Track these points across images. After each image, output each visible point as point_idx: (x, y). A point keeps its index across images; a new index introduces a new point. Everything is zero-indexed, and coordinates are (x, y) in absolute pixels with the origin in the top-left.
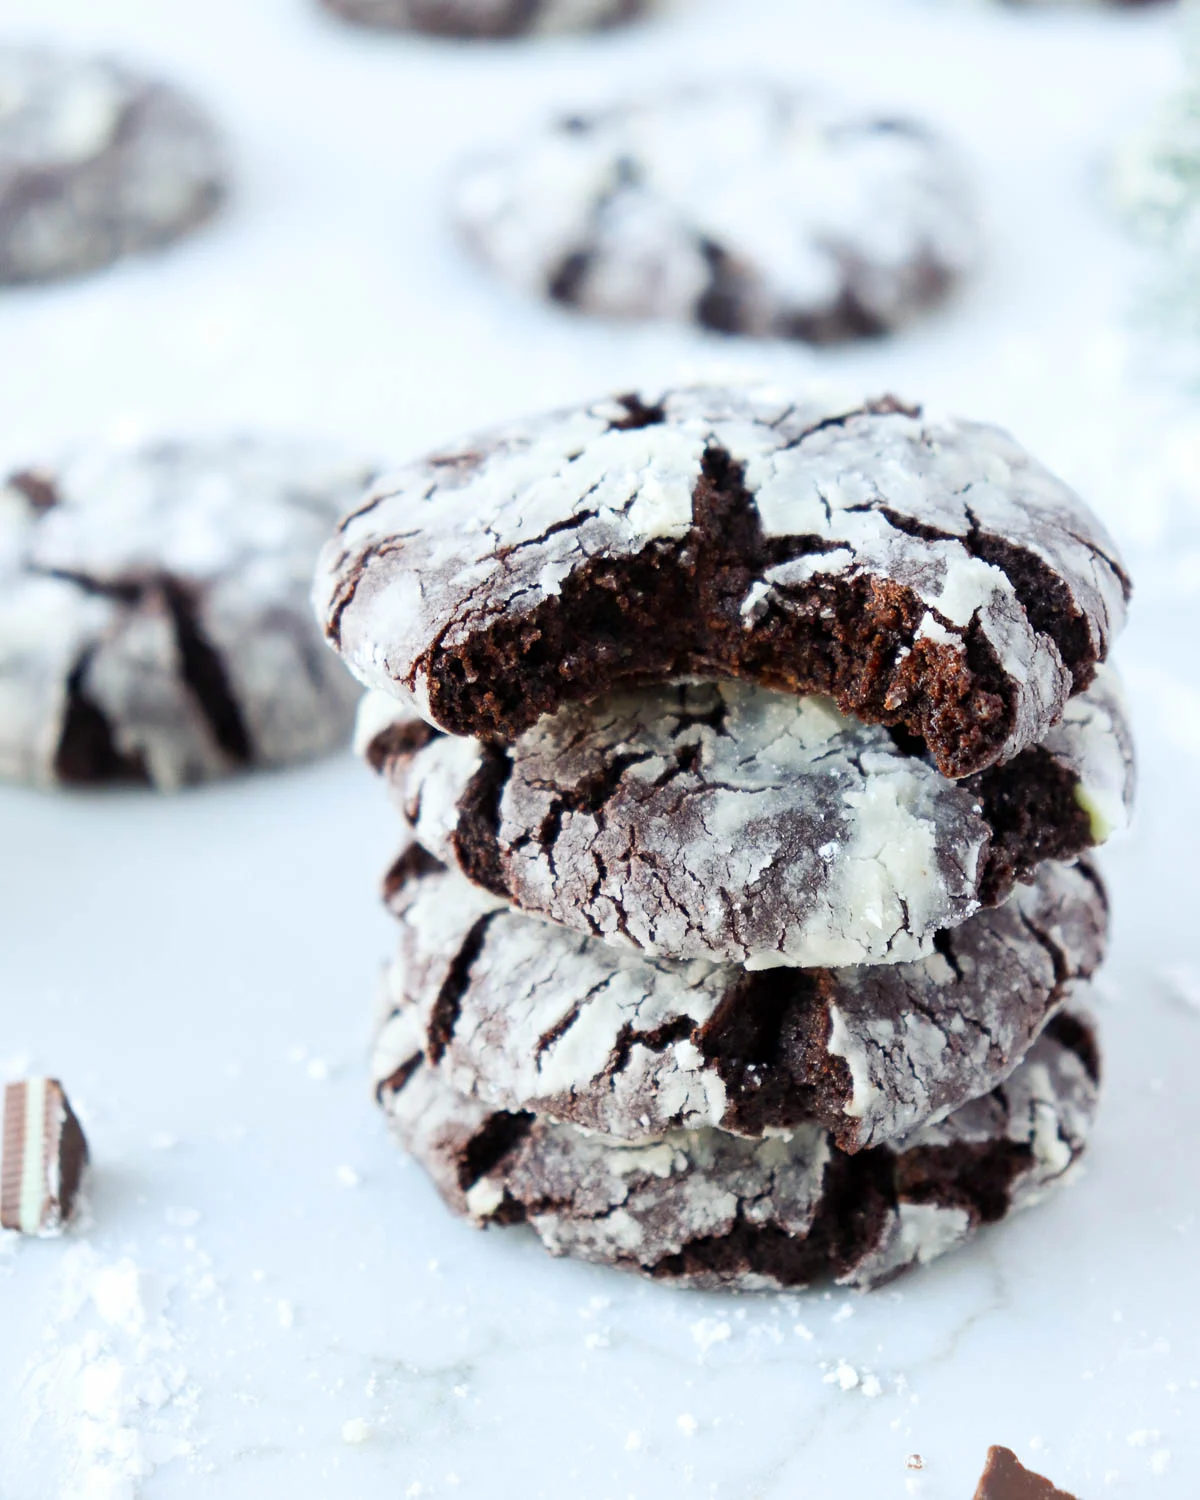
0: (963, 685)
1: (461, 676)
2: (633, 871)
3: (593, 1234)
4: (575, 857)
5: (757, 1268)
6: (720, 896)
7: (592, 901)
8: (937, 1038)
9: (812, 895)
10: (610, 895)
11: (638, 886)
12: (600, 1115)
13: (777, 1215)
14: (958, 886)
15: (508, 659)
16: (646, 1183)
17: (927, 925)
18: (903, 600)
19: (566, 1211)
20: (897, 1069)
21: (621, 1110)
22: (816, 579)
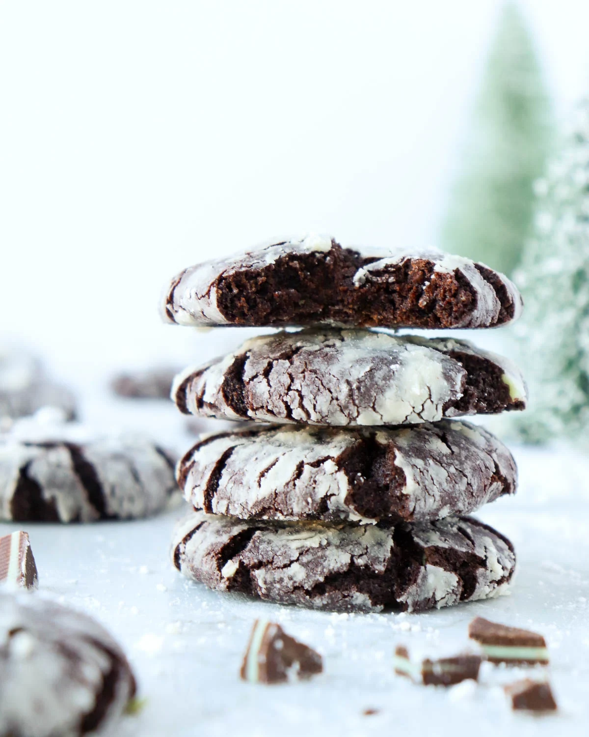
0: (453, 288)
1: (231, 290)
2: (306, 377)
3: (282, 576)
4: (280, 377)
5: (360, 590)
6: (346, 384)
7: (287, 394)
8: (443, 474)
9: (388, 382)
10: (296, 389)
11: (309, 383)
12: (288, 502)
13: (369, 562)
14: (453, 386)
15: (251, 287)
16: (308, 551)
17: (440, 400)
18: (426, 267)
19: (269, 566)
20: (426, 479)
21: (298, 497)
22: (387, 267)
